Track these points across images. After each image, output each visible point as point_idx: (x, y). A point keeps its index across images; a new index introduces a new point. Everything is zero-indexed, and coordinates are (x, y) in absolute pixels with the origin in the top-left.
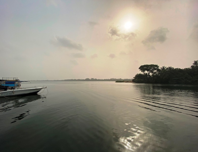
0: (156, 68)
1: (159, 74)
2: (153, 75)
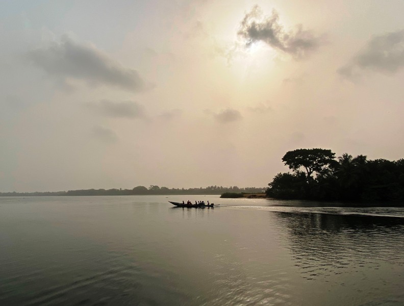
0: (327, 158)
1: (335, 174)
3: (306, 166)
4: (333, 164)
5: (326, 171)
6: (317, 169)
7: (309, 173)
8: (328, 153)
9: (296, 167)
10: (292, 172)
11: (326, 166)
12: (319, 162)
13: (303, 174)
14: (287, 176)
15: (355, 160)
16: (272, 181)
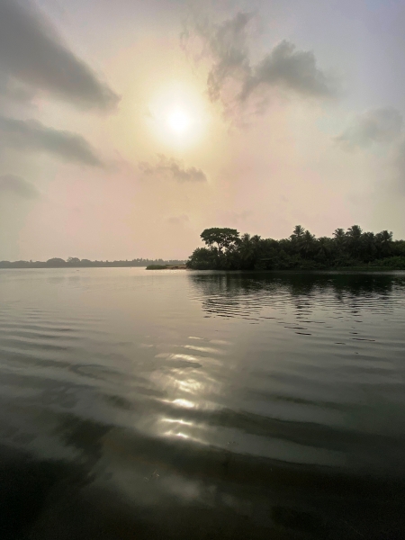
0: (233, 236)
1: (238, 249)
2: (227, 252)
4: (238, 241)
5: (232, 247)
6: (226, 245)
7: (220, 248)
8: (234, 232)
9: (211, 243)
10: (207, 247)
11: (232, 243)
12: (228, 239)
13: (216, 248)
14: (203, 250)
15: (253, 239)
16: (192, 254)
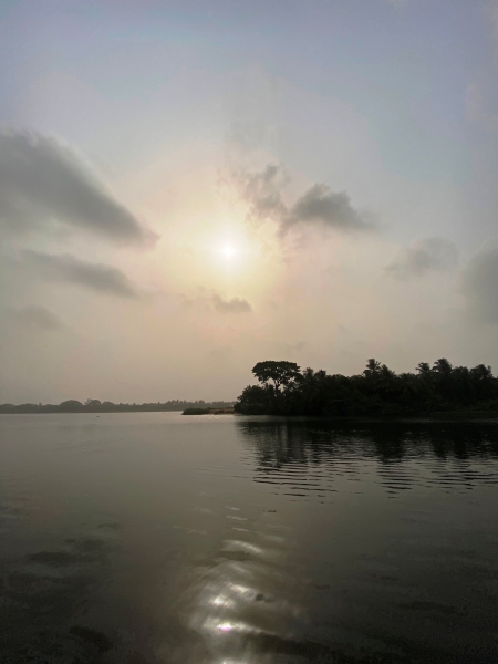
0: (293, 371)
1: (300, 388)
2: (286, 391)
3: (274, 379)
4: (299, 377)
5: (292, 384)
6: (285, 382)
7: (277, 386)
8: (294, 366)
9: (265, 379)
10: (261, 385)
11: (292, 380)
12: (287, 374)
13: (271, 386)
14: (256, 388)
15: (317, 374)
16: (241, 394)
